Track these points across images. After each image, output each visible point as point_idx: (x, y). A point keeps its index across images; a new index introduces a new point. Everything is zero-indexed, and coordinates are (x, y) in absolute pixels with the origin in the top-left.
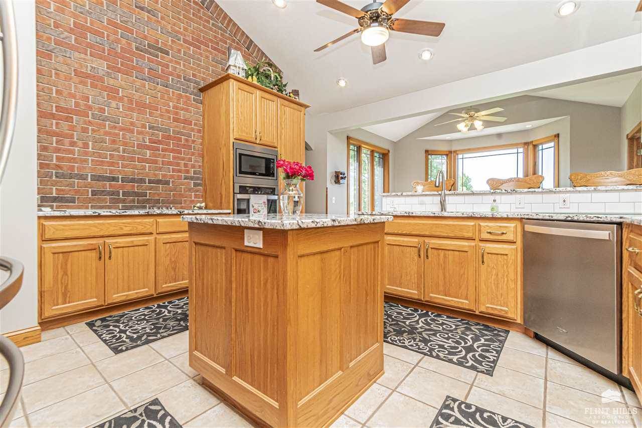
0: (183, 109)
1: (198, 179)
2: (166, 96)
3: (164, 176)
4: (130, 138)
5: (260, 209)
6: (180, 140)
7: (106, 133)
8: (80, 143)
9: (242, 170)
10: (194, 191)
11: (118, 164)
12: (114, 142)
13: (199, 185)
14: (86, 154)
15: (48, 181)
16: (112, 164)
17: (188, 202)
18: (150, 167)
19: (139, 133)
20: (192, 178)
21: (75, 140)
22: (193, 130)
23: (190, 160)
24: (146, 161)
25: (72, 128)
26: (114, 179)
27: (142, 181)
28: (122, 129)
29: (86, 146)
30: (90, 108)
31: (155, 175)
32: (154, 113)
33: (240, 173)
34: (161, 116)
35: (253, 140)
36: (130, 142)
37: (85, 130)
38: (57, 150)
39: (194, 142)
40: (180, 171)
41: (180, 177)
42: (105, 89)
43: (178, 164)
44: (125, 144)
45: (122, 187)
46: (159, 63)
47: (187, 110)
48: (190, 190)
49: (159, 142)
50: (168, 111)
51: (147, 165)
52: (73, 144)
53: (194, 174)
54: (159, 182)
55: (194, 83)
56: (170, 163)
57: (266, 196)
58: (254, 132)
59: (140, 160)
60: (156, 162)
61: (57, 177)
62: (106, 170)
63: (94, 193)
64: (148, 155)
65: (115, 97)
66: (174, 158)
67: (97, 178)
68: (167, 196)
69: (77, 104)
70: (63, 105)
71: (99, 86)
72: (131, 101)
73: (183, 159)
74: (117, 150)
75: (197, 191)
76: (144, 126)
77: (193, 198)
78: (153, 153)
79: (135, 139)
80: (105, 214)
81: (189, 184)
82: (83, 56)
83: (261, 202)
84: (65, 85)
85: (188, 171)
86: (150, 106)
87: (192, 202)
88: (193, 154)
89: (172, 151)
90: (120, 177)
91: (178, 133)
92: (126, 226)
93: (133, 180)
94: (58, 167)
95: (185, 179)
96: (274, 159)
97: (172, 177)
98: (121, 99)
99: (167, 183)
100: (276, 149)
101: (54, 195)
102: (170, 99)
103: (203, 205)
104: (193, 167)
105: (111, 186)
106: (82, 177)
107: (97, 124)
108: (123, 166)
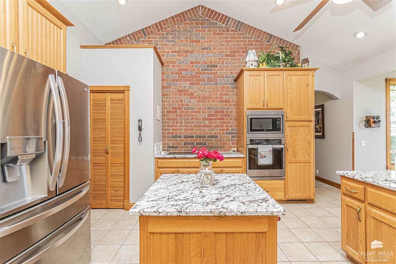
0: (225, 94)
1: (234, 133)
2: (216, 90)
3: (215, 133)
4: (199, 115)
5: (266, 155)
6: (223, 112)
7: (189, 115)
8: (179, 122)
9: (253, 129)
10: (231, 141)
11: (194, 129)
12: (192, 119)
13: (234, 137)
14: (182, 126)
15: (169, 139)
16: (191, 130)
17: (228, 147)
18: (208, 129)
19: (203, 112)
20: (230, 133)
21: (178, 120)
22: (230, 105)
23: (229, 123)
24: (206, 126)
25: (177, 116)
26: (192, 137)
27: (204, 137)
28: (196, 112)
29: (182, 122)
30: (183, 105)
31: (211, 133)
32: (210, 101)
33: (250, 131)
34: (214, 101)
35: (262, 107)
36: (199, 118)
37: (181, 116)
38: (172, 126)
39: (231, 112)
40: (223, 130)
41: (223, 133)
42: (188, 94)
43: (222, 126)
44: (197, 119)
45: (195, 140)
46: (212, 74)
47: (227, 95)
48: (229, 140)
49: (213, 115)
50: (217, 98)
51: (207, 128)
52: (177, 123)
53: (231, 131)
54: (213, 137)
55: (231, 78)
56: (218, 126)
57: (271, 146)
58: (262, 101)
59: (203, 126)
60: (211, 126)
61: (172, 138)
62: (189, 133)
63: (185, 144)
64: (207, 123)
65: (193, 97)
66: (220, 123)
67: (186, 137)
68: (217, 144)
69: (179, 105)
70: (174, 106)
71: (186, 94)
72: (199, 98)
73: (225, 123)
74: (193, 123)
75: (234, 141)
76: (205, 109)
77: (231, 145)
78: (210, 122)
79: (201, 116)
80: (178, 157)
81: (228, 137)
82: (181, 82)
83: (267, 150)
84: (174, 97)
85: (228, 130)
86: (208, 98)
87: (231, 147)
88: (231, 119)
89: (220, 119)
90: (195, 135)
91: (223, 108)
92: (187, 163)
93: (200, 137)
94: (172, 133)
95: (226, 134)
96: (280, 118)
97: (219, 133)
98: (195, 98)
99: (217, 137)
100: (283, 110)
101: (171, 145)
102: (218, 91)
103: (235, 149)
104: (231, 126)
105: (191, 140)
106: (180, 137)
107: (186, 112)
108: (196, 130)
